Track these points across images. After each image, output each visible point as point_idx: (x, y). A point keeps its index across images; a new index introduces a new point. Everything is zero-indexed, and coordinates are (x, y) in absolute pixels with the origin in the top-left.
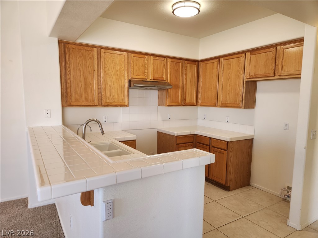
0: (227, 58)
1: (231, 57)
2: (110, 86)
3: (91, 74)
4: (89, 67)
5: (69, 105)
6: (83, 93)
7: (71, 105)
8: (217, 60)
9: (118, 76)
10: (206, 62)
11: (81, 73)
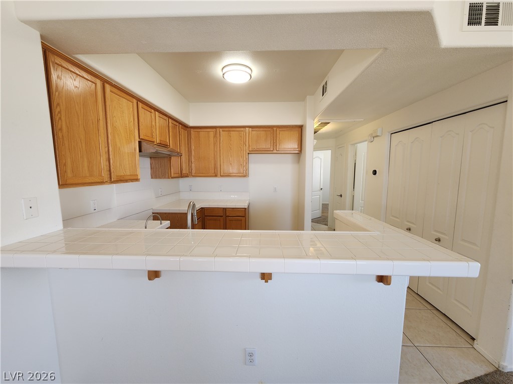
0: (227, 129)
1: (231, 129)
2: (119, 149)
3: (94, 125)
4: (91, 111)
5: (64, 185)
6: (86, 160)
7: (66, 184)
8: (214, 130)
9: (127, 133)
10: (200, 130)
11: (79, 121)
